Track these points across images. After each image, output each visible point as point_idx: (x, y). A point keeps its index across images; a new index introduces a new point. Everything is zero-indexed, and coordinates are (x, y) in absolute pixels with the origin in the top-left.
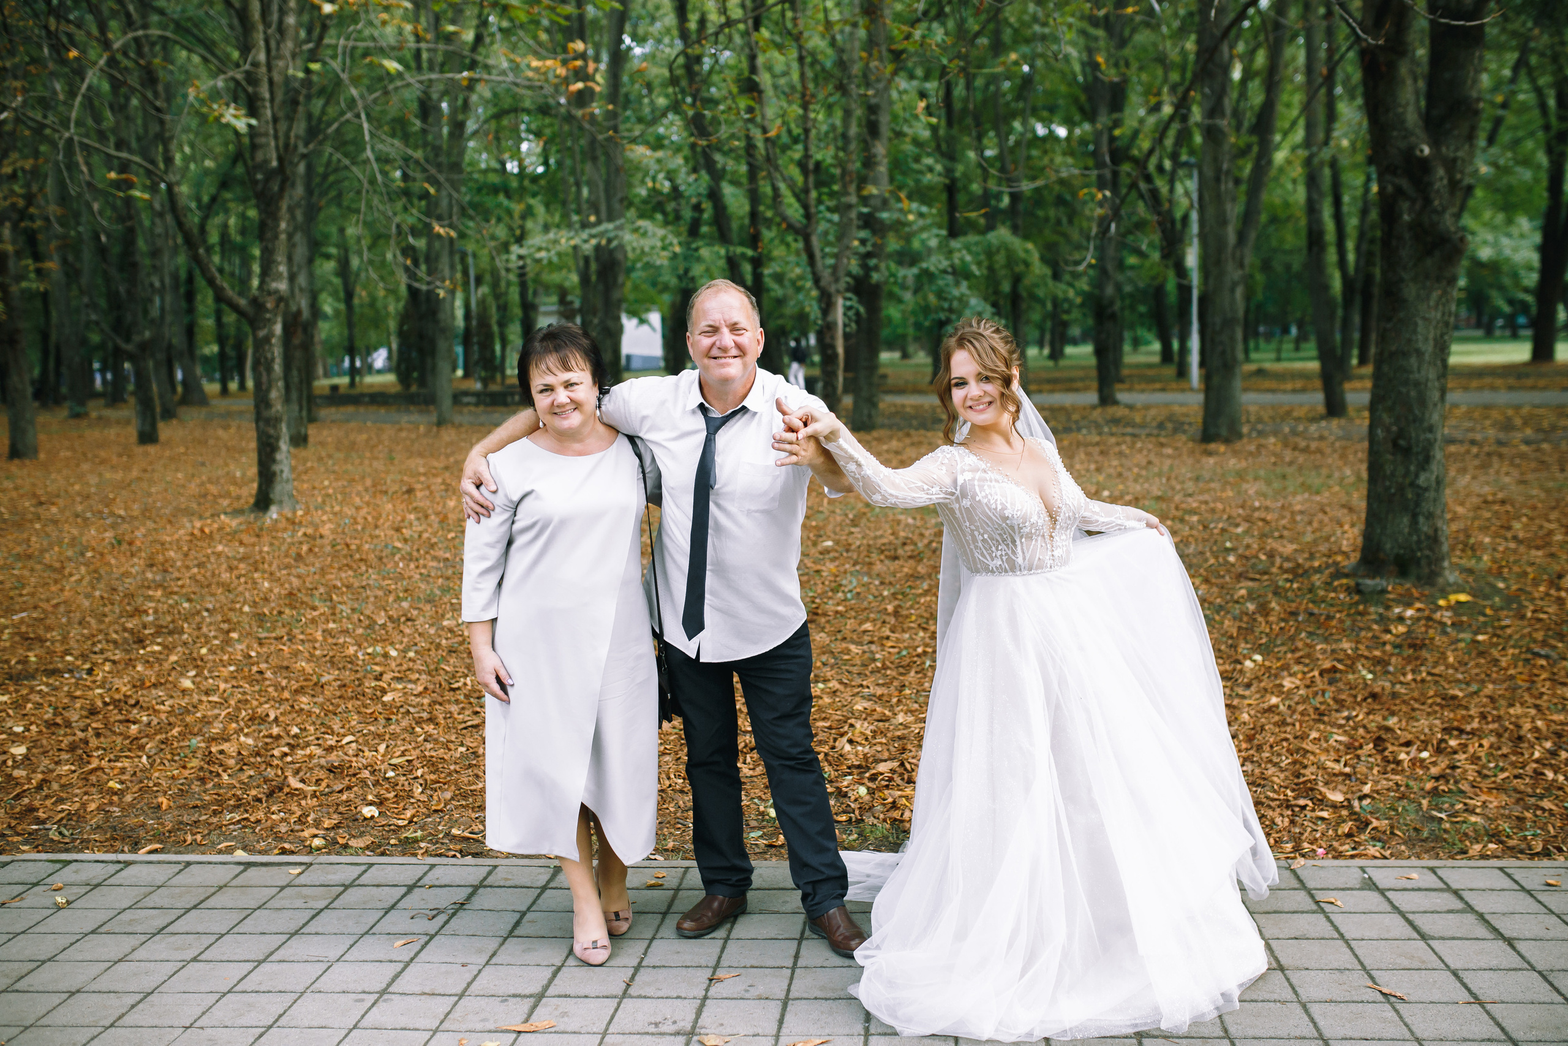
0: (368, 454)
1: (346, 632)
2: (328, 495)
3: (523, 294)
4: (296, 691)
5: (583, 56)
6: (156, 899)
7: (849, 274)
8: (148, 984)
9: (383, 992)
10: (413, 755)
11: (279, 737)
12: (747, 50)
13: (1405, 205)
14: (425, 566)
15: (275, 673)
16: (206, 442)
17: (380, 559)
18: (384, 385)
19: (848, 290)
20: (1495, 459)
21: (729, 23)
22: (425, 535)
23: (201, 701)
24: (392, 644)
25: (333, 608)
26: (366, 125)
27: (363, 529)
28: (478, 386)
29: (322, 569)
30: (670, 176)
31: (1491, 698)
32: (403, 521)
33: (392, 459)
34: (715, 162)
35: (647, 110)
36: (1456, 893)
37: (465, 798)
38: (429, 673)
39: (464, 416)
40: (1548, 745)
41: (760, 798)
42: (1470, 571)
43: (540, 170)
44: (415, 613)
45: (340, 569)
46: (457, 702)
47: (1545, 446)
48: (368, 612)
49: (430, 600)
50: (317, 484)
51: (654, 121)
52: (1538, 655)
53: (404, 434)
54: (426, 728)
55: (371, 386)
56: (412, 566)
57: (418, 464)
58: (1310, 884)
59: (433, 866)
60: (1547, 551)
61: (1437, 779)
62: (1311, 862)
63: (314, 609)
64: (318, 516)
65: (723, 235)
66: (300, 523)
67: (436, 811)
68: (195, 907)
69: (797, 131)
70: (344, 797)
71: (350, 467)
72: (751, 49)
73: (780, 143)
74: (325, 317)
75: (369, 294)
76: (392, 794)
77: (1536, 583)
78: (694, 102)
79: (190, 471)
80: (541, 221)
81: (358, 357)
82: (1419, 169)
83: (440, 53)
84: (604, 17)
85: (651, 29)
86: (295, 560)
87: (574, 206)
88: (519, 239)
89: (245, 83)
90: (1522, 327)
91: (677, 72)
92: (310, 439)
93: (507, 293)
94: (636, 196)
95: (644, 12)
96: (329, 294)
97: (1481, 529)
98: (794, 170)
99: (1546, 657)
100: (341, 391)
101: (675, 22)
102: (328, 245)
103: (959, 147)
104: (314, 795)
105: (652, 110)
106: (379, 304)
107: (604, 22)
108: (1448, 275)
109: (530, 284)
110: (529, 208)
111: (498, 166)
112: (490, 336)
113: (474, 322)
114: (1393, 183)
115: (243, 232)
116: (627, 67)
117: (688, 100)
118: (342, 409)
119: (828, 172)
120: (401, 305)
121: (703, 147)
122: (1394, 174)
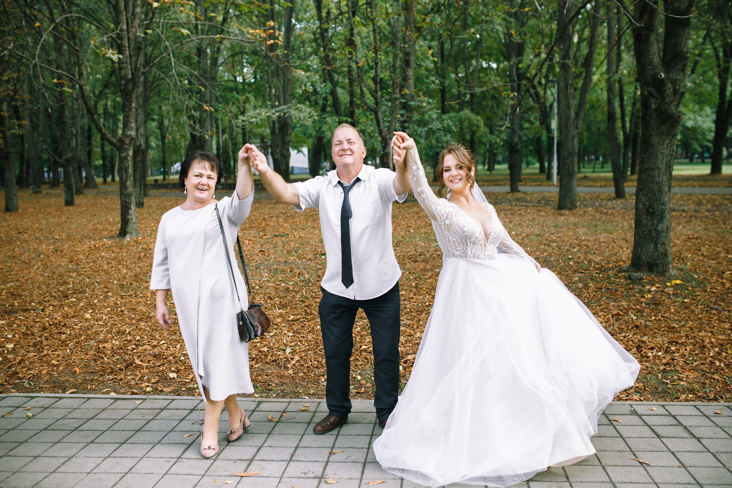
3: (244, 138)
4: (139, 320)
5: (273, 28)
6: (74, 415)
8: (70, 453)
9: (179, 458)
11: (130, 341)
12: (349, 26)
13: (653, 101)
15: (129, 312)
16: (97, 205)
20: (693, 219)
21: (341, 13)
23: (94, 324)
26: (172, 59)
30: (313, 84)
31: (691, 328)
34: (334, 78)
35: (302, 54)
36: (674, 417)
40: (717, 350)
42: (681, 270)
43: (253, 81)
47: (717, 213)
50: (148, 225)
51: (306, 59)
52: (712, 309)
55: (173, 180)
60: (717, 261)
61: (665, 365)
64: (148, 240)
65: (337, 112)
66: (140, 243)
68: (92, 418)
69: (372, 64)
70: (161, 369)
72: (351, 26)
73: (364, 69)
74: (152, 148)
75: (173, 138)
76: (183, 367)
77: (712, 275)
78: (324, 50)
79: (89, 218)
80: (252, 104)
81: (166, 166)
82: (660, 84)
83: (207, 26)
84: (283, 10)
85: (305, 16)
86: (138, 260)
87: (268, 98)
88: (243, 113)
89: (116, 39)
90: (707, 158)
91: (317, 36)
92: (145, 204)
93: (236, 138)
94: (297, 93)
95: (301, 8)
96: (154, 138)
97: (686, 251)
98: (371, 83)
99: (717, 309)
100: (159, 182)
101: (316, 13)
102: (154, 115)
103: (446, 72)
104: (147, 368)
105: (305, 54)
106: (177, 142)
107: (283, 12)
108: (672, 133)
109: (247, 133)
110: (247, 98)
111: (233, 79)
112: (228, 157)
113: (221, 151)
114: (648, 91)
115: (114, 108)
116: (294, 33)
117: (322, 49)
118: (160, 191)
119: (386, 83)
120: (187, 142)
121: (329, 71)
122: (648, 86)
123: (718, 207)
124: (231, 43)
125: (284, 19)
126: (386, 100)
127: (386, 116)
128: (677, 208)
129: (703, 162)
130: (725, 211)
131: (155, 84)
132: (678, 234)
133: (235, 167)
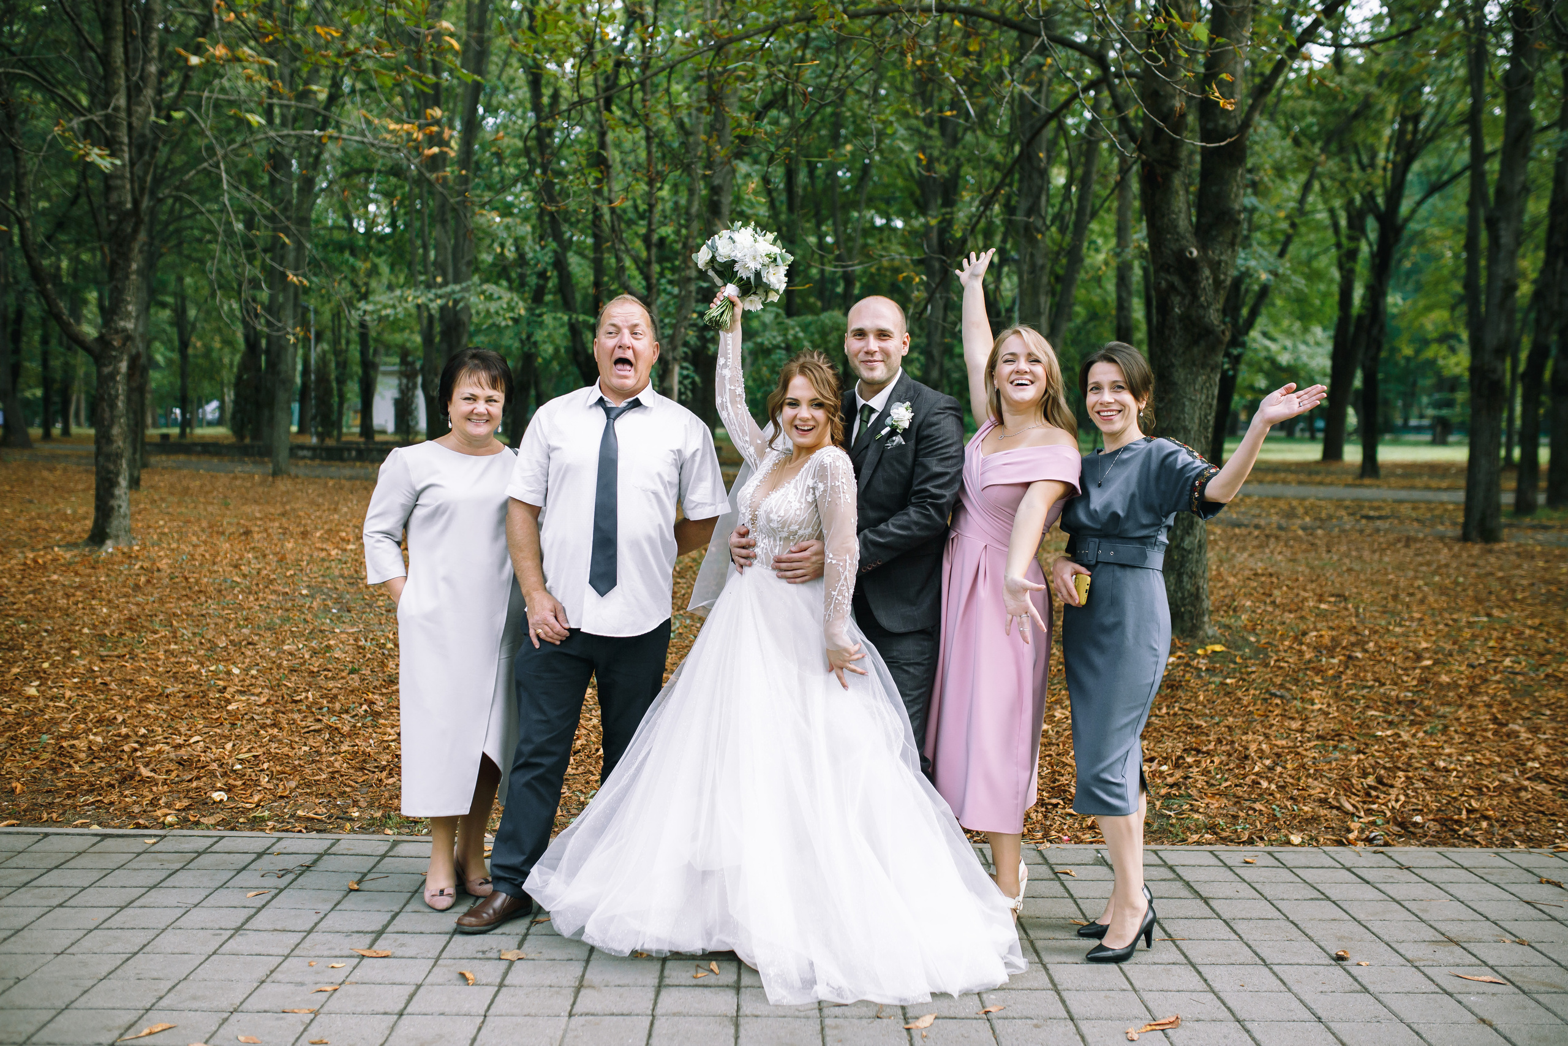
0: (202, 500)
1: (189, 652)
2: (164, 534)
3: (364, 353)
4: (141, 700)
5: (437, 122)
6: (18, 861)
7: (686, 344)
8: (18, 923)
9: (238, 929)
10: (260, 751)
11: (127, 736)
12: (597, 126)
13: (1177, 300)
14: (264, 599)
15: (119, 685)
16: (32, 482)
17: (220, 591)
18: (217, 437)
19: (685, 358)
20: (1273, 540)
21: (583, 100)
22: (264, 572)
23: (47, 706)
24: (234, 663)
25: (174, 632)
26: (224, 175)
27: (201, 565)
28: (314, 440)
29: (161, 599)
30: (518, 242)
31: (1229, 728)
32: (241, 559)
33: (227, 506)
34: (563, 233)
35: (496, 178)
36: (1171, 868)
37: (309, 786)
38: (272, 688)
39: (300, 469)
40: (1268, 762)
41: (581, 791)
42: (1228, 627)
43: (388, 230)
44: (256, 638)
45: (179, 599)
46: (299, 711)
47: (1320, 532)
48: (209, 637)
49: (269, 628)
50: (152, 523)
51: (504, 189)
52: (1275, 695)
53: (238, 482)
54: (270, 731)
55: (202, 437)
56: (251, 598)
57: (256, 511)
58: (1052, 861)
59: (280, 839)
60: (1298, 614)
61: (1171, 786)
62: (1055, 846)
63: (155, 632)
64: (154, 552)
65: (567, 303)
66: (137, 557)
67: (281, 797)
68: (57, 867)
69: (643, 207)
70: (194, 784)
71: (184, 510)
72: (601, 126)
73: (626, 218)
74: (156, 366)
75: (205, 345)
76: (239, 783)
77: (1283, 638)
78: (544, 172)
79: (18, 507)
80: (385, 281)
81: (189, 408)
82: (1188, 269)
83: (293, 110)
84: (459, 85)
85: (505, 100)
86: (134, 590)
87: (420, 268)
88: (364, 297)
89: (103, 126)
90: (1319, 430)
91: (529, 143)
92: (142, 483)
93: (347, 351)
94: (483, 262)
95: (499, 83)
96: (163, 343)
97: (1245, 595)
98: (639, 244)
99: (1282, 697)
100: (172, 440)
101: (528, 95)
102: (165, 293)
103: (799, 231)
104: (165, 783)
105: (503, 179)
106: (215, 355)
107: (459, 90)
108: (1211, 362)
109: (371, 343)
110: (375, 267)
111: (345, 224)
112: (328, 392)
113: (313, 377)
114: (1166, 280)
115: (74, 274)
116: (480, 135)
117: (538, 171)
118: (173, 457)
119: (671, 248)
120: (237, 358)
121: (551, 214)
122: (1168, 271)
123: (1322, 522)
124: (343, 149)
125: (460, 104)
126: (670, 282)
127: (668, 315)
128: (1246, 522)
129: (1313, 438)
130: (1336, 530)
131: (171, 228)
132: (1238, 567)
133: (340, 414)
